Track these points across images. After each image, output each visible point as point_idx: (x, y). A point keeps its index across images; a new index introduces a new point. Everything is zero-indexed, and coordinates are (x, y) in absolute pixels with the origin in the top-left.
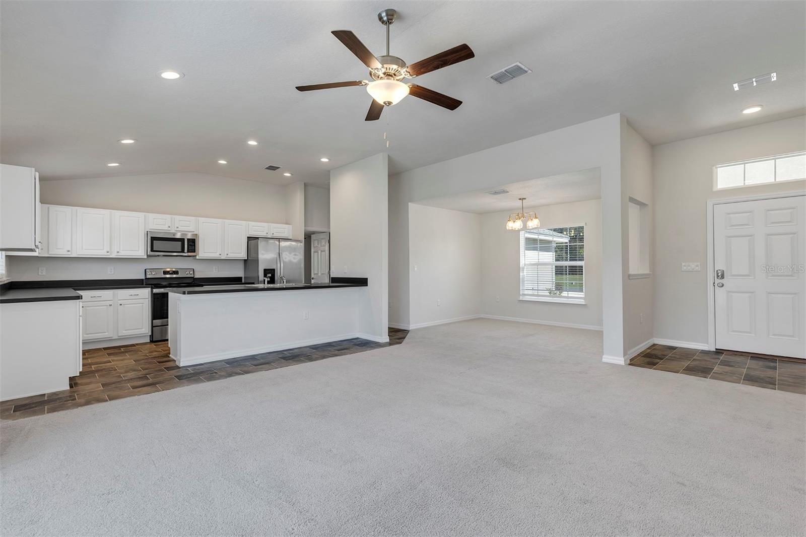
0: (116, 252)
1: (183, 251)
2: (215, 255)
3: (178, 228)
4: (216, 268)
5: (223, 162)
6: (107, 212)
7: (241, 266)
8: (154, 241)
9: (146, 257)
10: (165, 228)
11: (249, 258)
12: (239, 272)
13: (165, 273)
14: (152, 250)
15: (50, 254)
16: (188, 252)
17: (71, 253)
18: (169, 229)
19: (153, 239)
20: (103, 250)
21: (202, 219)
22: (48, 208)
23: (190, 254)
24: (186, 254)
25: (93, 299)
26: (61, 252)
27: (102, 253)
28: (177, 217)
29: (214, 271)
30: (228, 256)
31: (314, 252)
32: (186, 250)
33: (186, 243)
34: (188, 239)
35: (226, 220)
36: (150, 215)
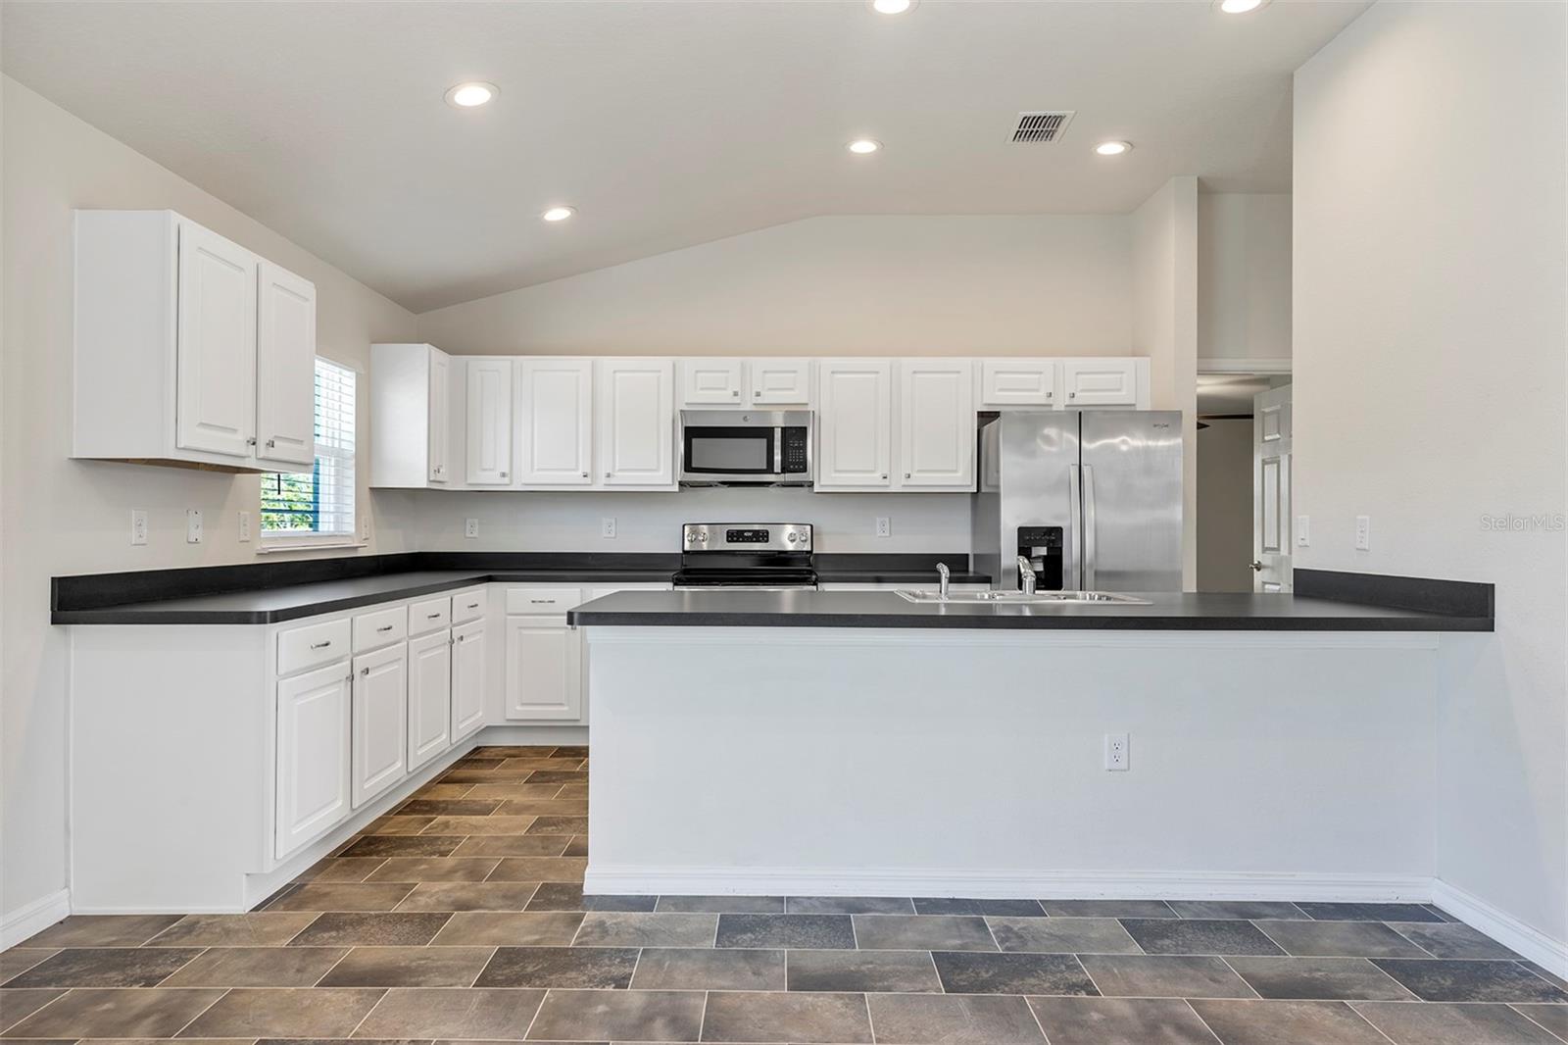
0: (604, 475)
1: (770, 470)
2: (870, 481)
3: (758, 394)
4: (884, 525)
6: (583, 362)
7: (963, 517)
8: (694, 440)
9: (676, 488)
10: (725, 396)
11: (984, 489)
12: (957, 540)
13: (734, 536)
14: (688, 467)
15: (470, 484)
16: (784, 470)
17: (511, 481)
18: (736, 400)
19: (691, 433)
20: (576, 469)
21: (828, 362)
22: (467, 365)
23: (790, 477)
24: (781, 478)
25: (538, 608)
26: (488, 478)
27: (569, 478)
28: (759, 363)
30: (910, 482)
31: (1264, 463)
32: (777, 467)
33: (778, 443)
34: (784, 429)
35: (905, 360)
36: (688, 363)
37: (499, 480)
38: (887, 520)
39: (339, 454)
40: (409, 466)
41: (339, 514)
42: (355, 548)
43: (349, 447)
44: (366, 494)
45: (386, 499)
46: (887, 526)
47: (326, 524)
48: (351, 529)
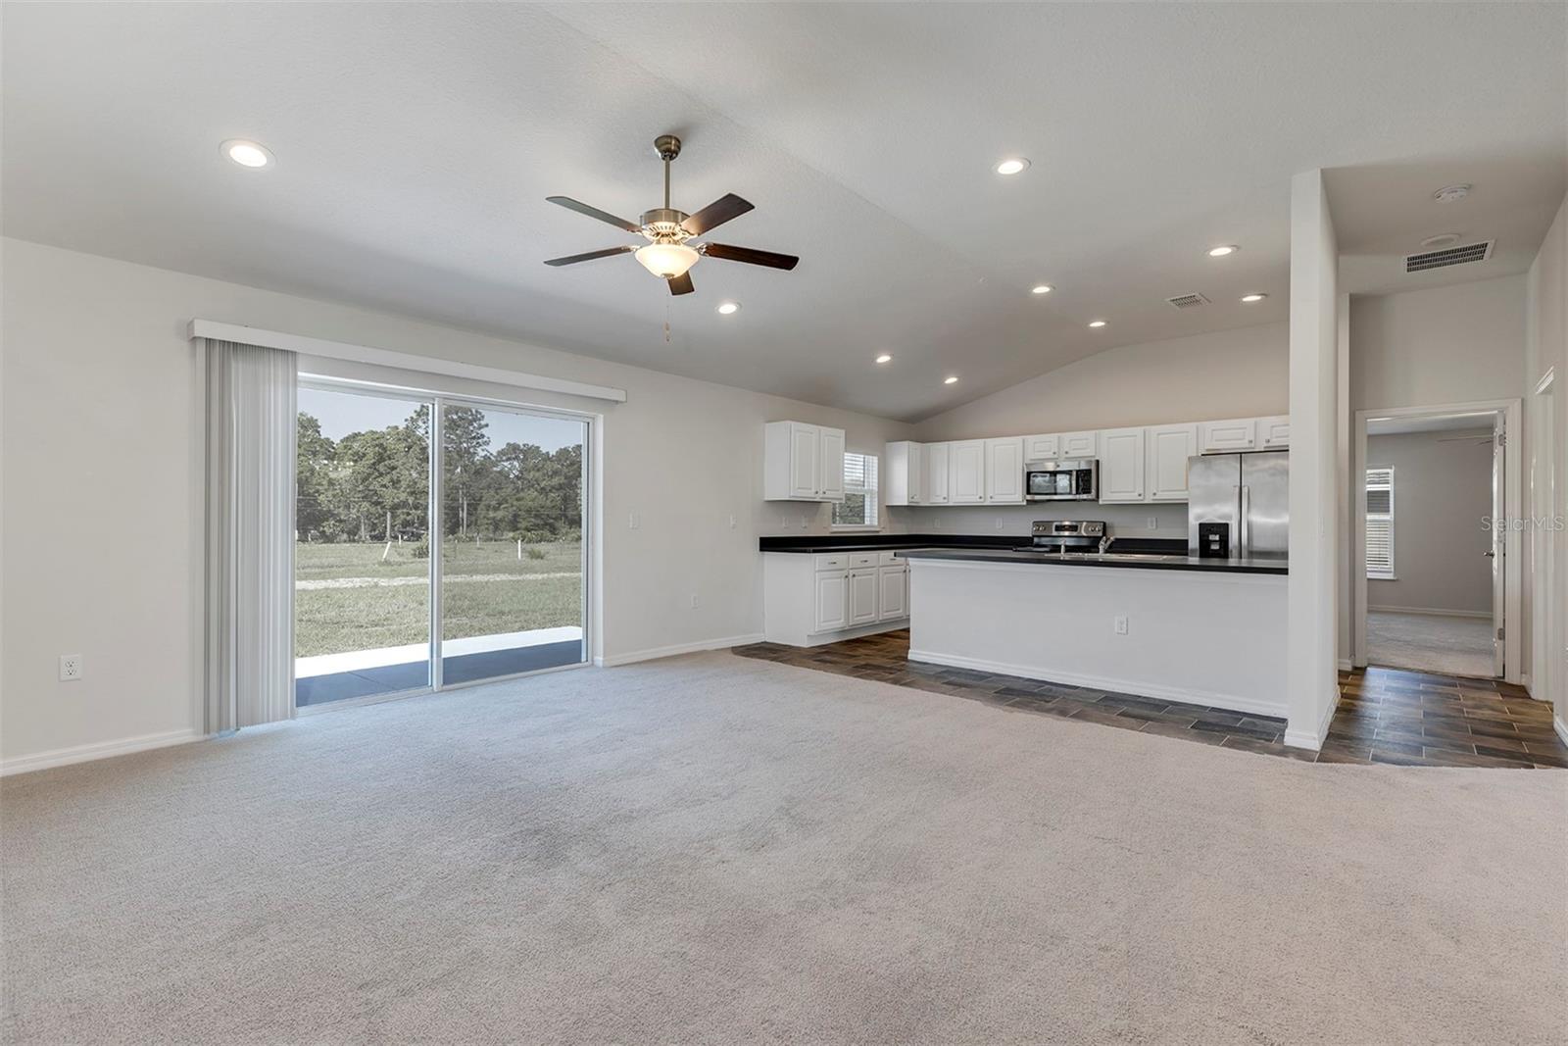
1: (1071, 493)
3: (1069, 452)
4: (1152, 522)
5: (1097, 324)
6: (982, 442)
8: (1031, 478)
9: (1025, 503)
13: (1059, 528)
14: (1028, 493)
15: (930, 504)
16: (1078, 493)
17: (947, 501)
18: (1055, 456)
19: (1029, 474)
21: (1106, 433)
22: (929, 447)
23: (1083, 496)
27: (973, 499)
28: (1067, 435)
29: (1150, 527)
30: (1156, 497)
32: (1074, 492)
33: (1074, 477)
34: (1077, 471)
35: (1154, 427)
36: (1030, 438)
37: (942, 500)
38: (1154, 519)
39: (871, 492)
40: (901, 497)
41: (871, 517)
42: (878, 532)
43: (876, 489)
44: (885, 508)
45: (894, 510)
46: (1155, 524)
47: (867, 522)
48: (876, 523)
